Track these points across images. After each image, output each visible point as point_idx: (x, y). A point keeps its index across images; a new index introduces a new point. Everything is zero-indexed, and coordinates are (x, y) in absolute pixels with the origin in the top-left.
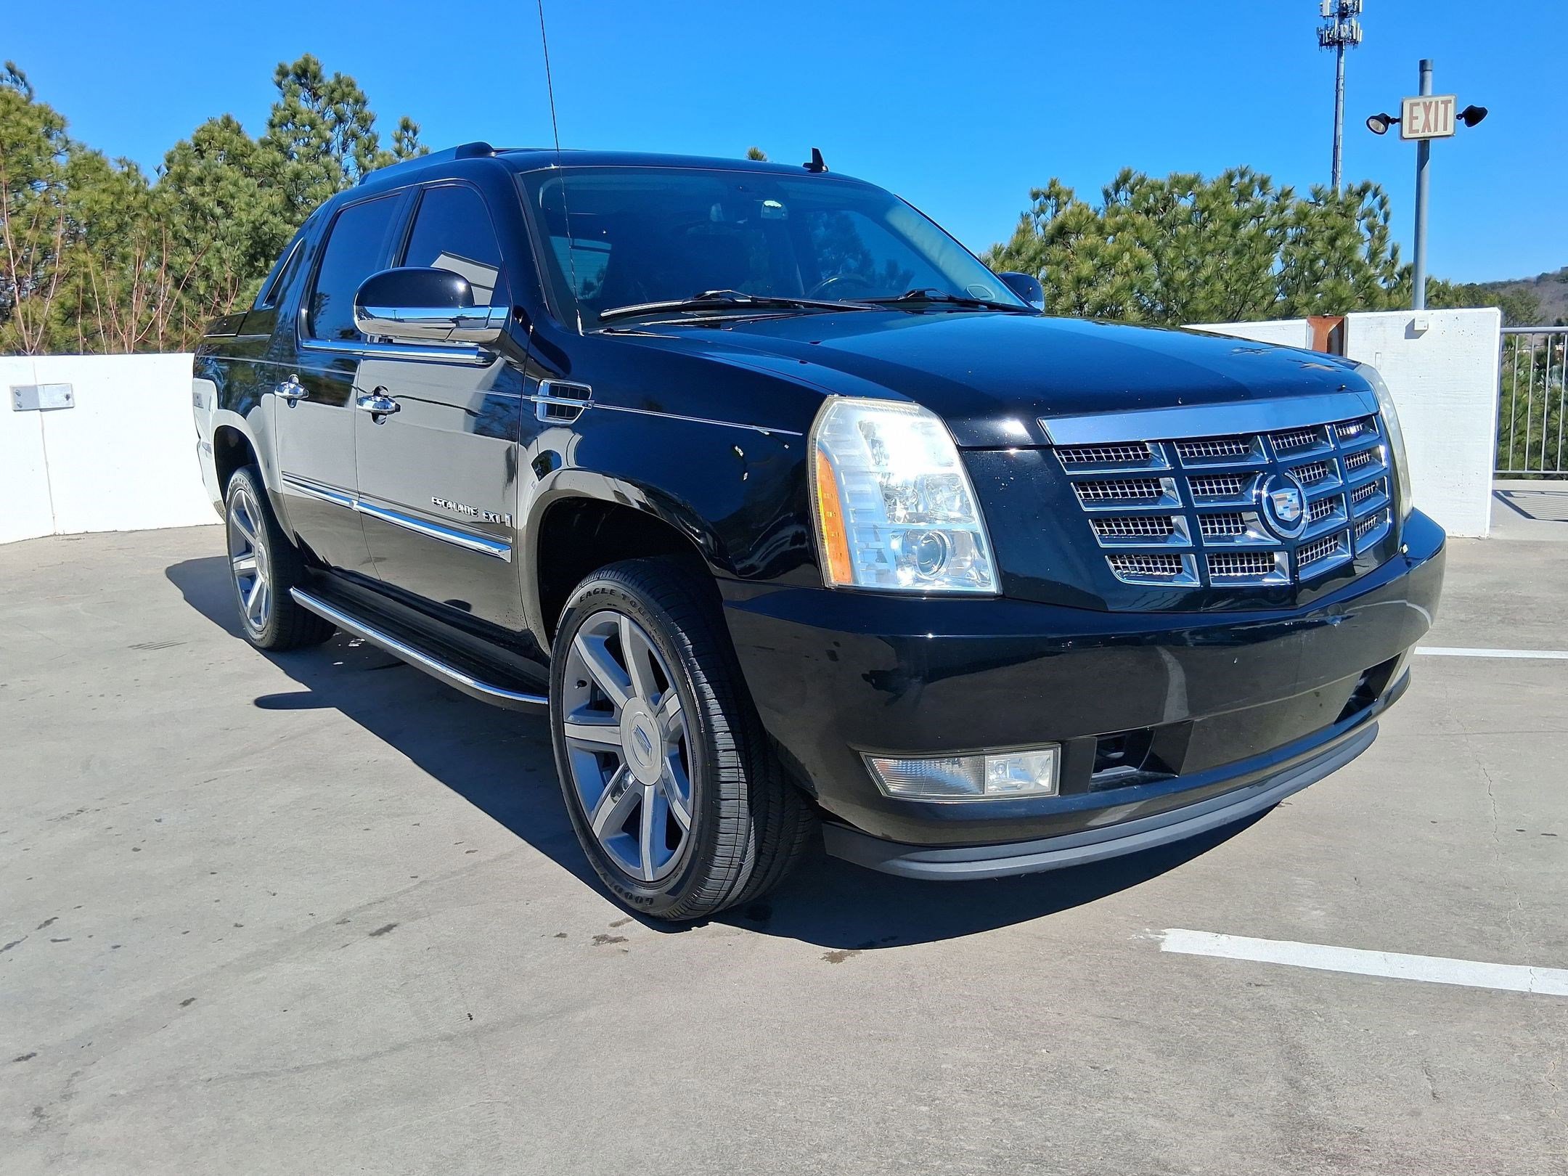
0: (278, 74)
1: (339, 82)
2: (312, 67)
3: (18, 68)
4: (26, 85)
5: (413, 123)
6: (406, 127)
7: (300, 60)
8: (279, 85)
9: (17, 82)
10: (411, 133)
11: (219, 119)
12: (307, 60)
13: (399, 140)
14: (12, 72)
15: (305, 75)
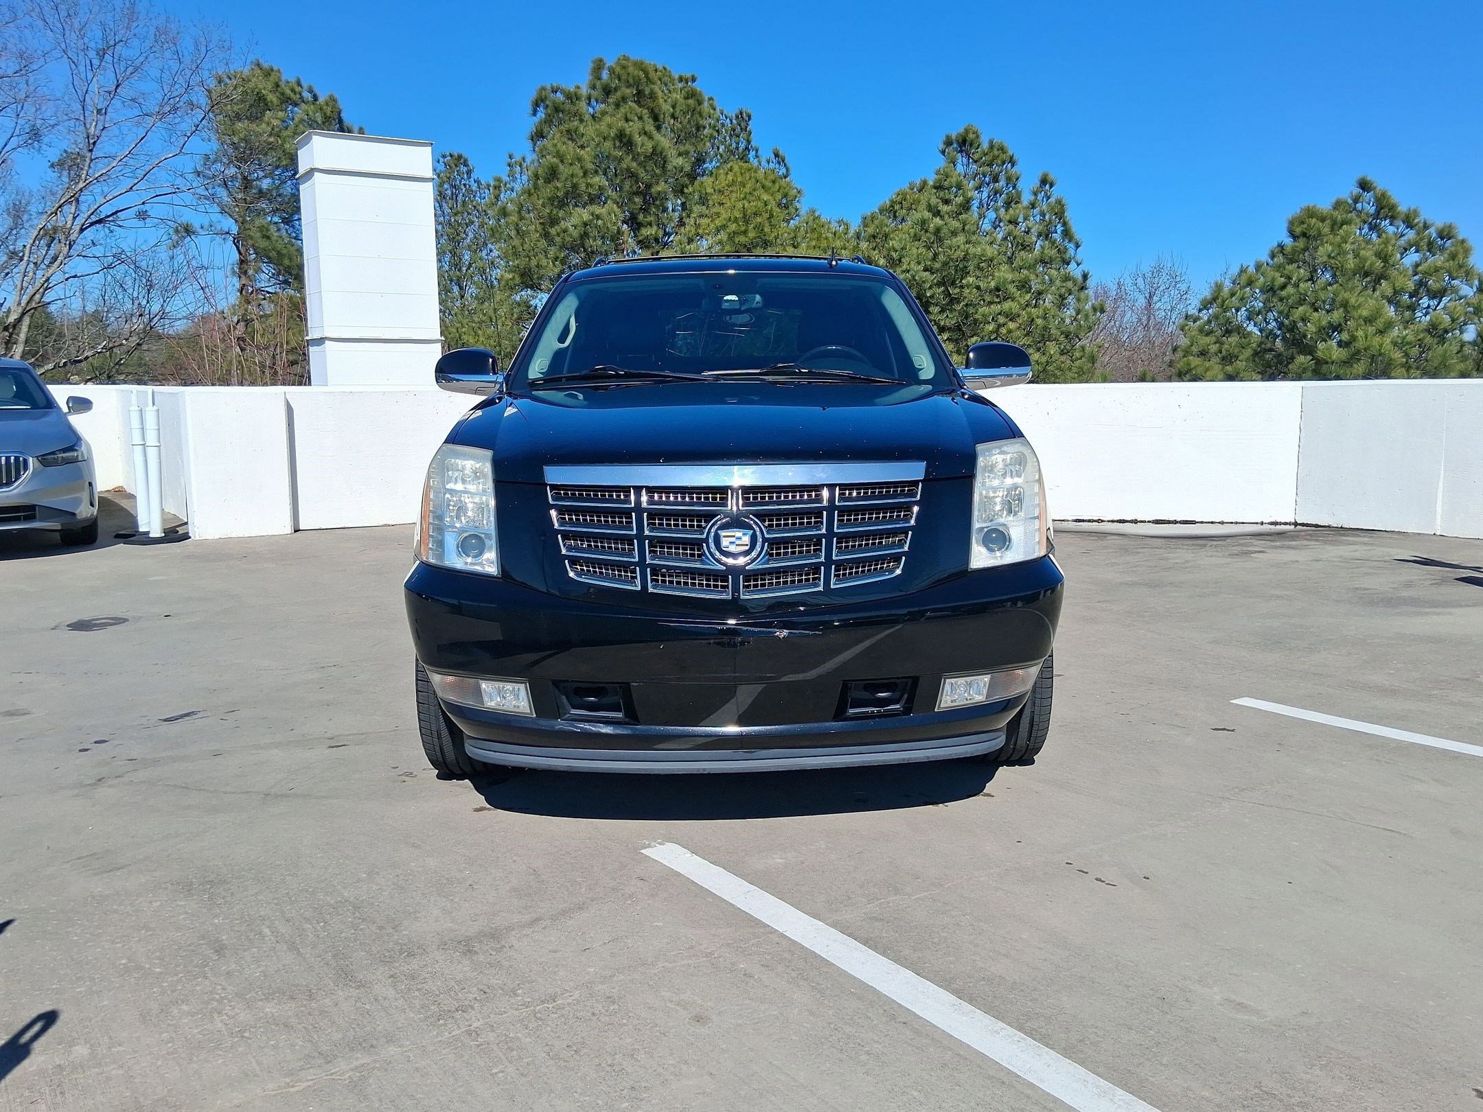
0: (944, 144)
1: (991, 147)
2: (971, 136)
3: (781, 153)
4: (785, 165)
5: (1051, 177)
6: (1044, 181)
7: (961, 130)
8: (943, 152)
9: (779, 163)
10: (1047, 187)
11: (918, 182)
12: (967, 131)
13: (1035, 194)
14: (776, 155)
15: (964, 144)
